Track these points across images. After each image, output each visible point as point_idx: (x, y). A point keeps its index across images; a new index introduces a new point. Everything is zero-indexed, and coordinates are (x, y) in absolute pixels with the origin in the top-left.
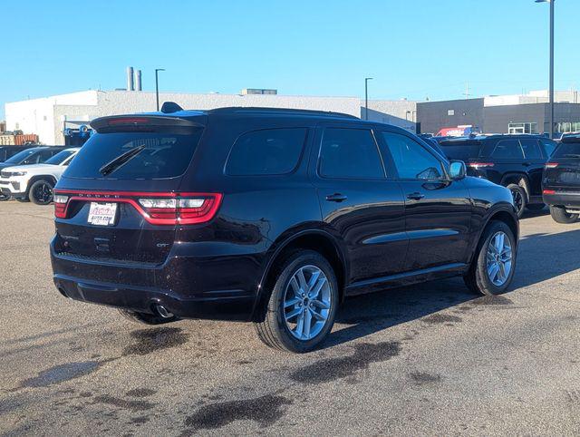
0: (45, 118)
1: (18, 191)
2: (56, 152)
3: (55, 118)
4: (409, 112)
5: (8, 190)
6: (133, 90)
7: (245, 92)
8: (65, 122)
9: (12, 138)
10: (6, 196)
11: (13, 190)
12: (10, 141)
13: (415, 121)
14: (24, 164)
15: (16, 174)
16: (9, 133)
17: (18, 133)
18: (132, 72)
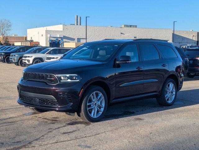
0: (42, 35)
1: (29, 63)
2: (44, 49)
3: (46, 35)
4: (194, 36)
5: (25, 62)
6: (77, 25)
7: (123, 26)
8: (50, 37)
9: (29, 43)
10: (25, 65)
11: (27, 63)
12: (28, 44)
13: (196, 40)
14: (32, 53)
15: (29, 57)
16: (28, 41)
17: (31, 41)
18: (77, 18)
